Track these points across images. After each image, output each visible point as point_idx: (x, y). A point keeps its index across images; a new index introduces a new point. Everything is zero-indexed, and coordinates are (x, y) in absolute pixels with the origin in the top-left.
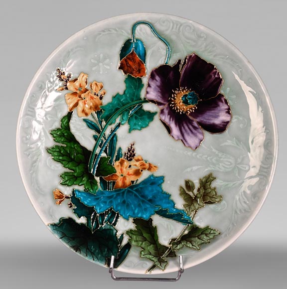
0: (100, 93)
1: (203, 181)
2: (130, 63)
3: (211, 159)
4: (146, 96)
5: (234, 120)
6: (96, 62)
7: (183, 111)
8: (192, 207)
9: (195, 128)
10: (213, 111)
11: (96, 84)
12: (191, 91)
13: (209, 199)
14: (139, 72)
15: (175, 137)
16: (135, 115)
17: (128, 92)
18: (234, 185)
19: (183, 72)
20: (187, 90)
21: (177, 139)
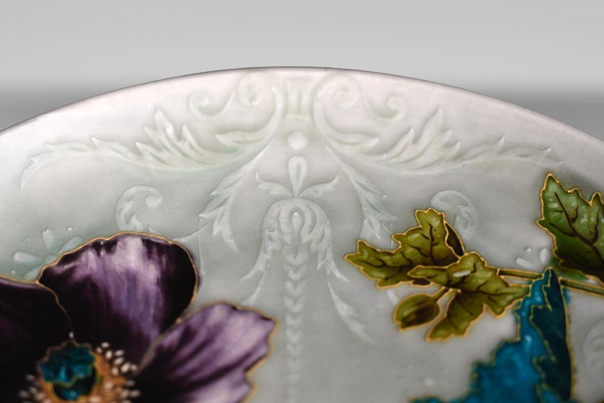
1: (383, 275)
3: (296, 269)
5: (137, 225)
7: (125, 387)
8: (494, 287)
9: (188, 335)
10: (112, 293)
13: (444, 247)
18: (366, 189)
20: (33, 390)
21: (245, 388)
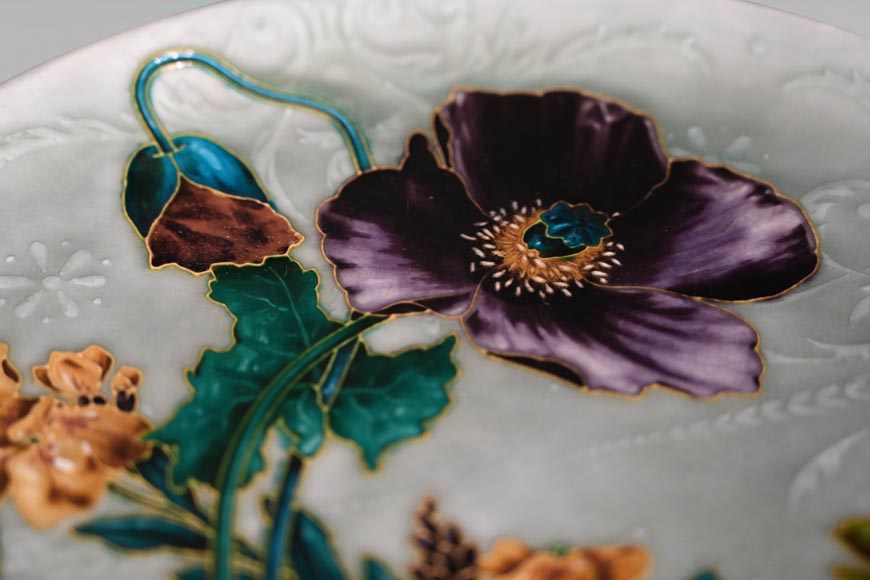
0: (111, 387)
2: (198, 226)
4: (353, 303)
5: (820, 212)
6: (23, 283)
7: (571, 282)
10: (701, 228)
11: (69, 363)
12: (545, 205)
14: (265, 241)
15: (620, 385)
16: (350, 391)
17: (255, 328)
19: (461, 166)
20: (524, 210)
21: (634, 389)
